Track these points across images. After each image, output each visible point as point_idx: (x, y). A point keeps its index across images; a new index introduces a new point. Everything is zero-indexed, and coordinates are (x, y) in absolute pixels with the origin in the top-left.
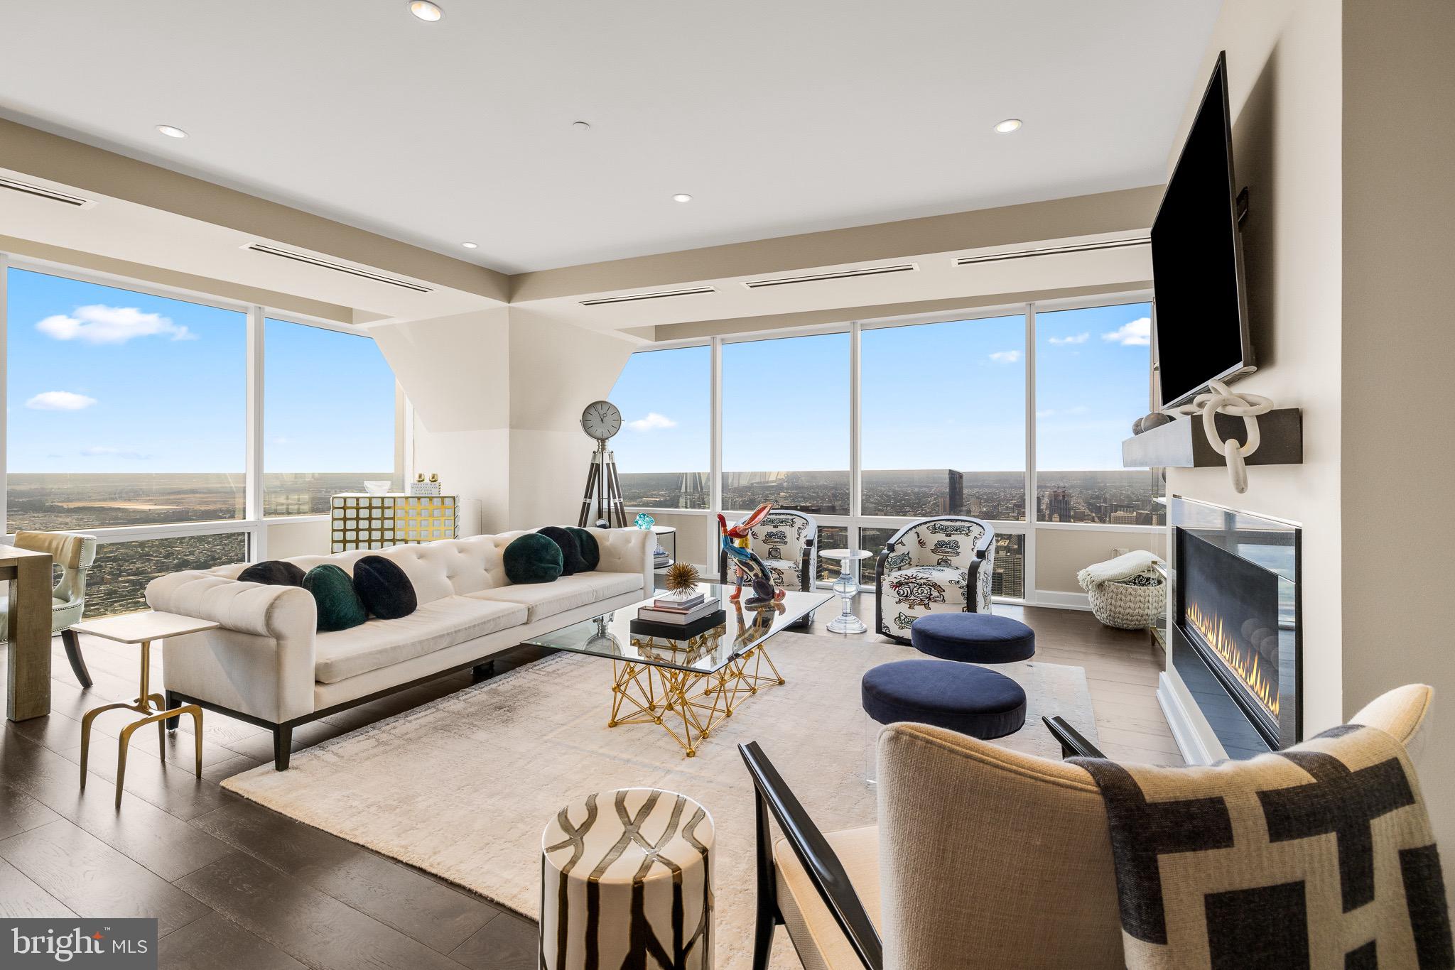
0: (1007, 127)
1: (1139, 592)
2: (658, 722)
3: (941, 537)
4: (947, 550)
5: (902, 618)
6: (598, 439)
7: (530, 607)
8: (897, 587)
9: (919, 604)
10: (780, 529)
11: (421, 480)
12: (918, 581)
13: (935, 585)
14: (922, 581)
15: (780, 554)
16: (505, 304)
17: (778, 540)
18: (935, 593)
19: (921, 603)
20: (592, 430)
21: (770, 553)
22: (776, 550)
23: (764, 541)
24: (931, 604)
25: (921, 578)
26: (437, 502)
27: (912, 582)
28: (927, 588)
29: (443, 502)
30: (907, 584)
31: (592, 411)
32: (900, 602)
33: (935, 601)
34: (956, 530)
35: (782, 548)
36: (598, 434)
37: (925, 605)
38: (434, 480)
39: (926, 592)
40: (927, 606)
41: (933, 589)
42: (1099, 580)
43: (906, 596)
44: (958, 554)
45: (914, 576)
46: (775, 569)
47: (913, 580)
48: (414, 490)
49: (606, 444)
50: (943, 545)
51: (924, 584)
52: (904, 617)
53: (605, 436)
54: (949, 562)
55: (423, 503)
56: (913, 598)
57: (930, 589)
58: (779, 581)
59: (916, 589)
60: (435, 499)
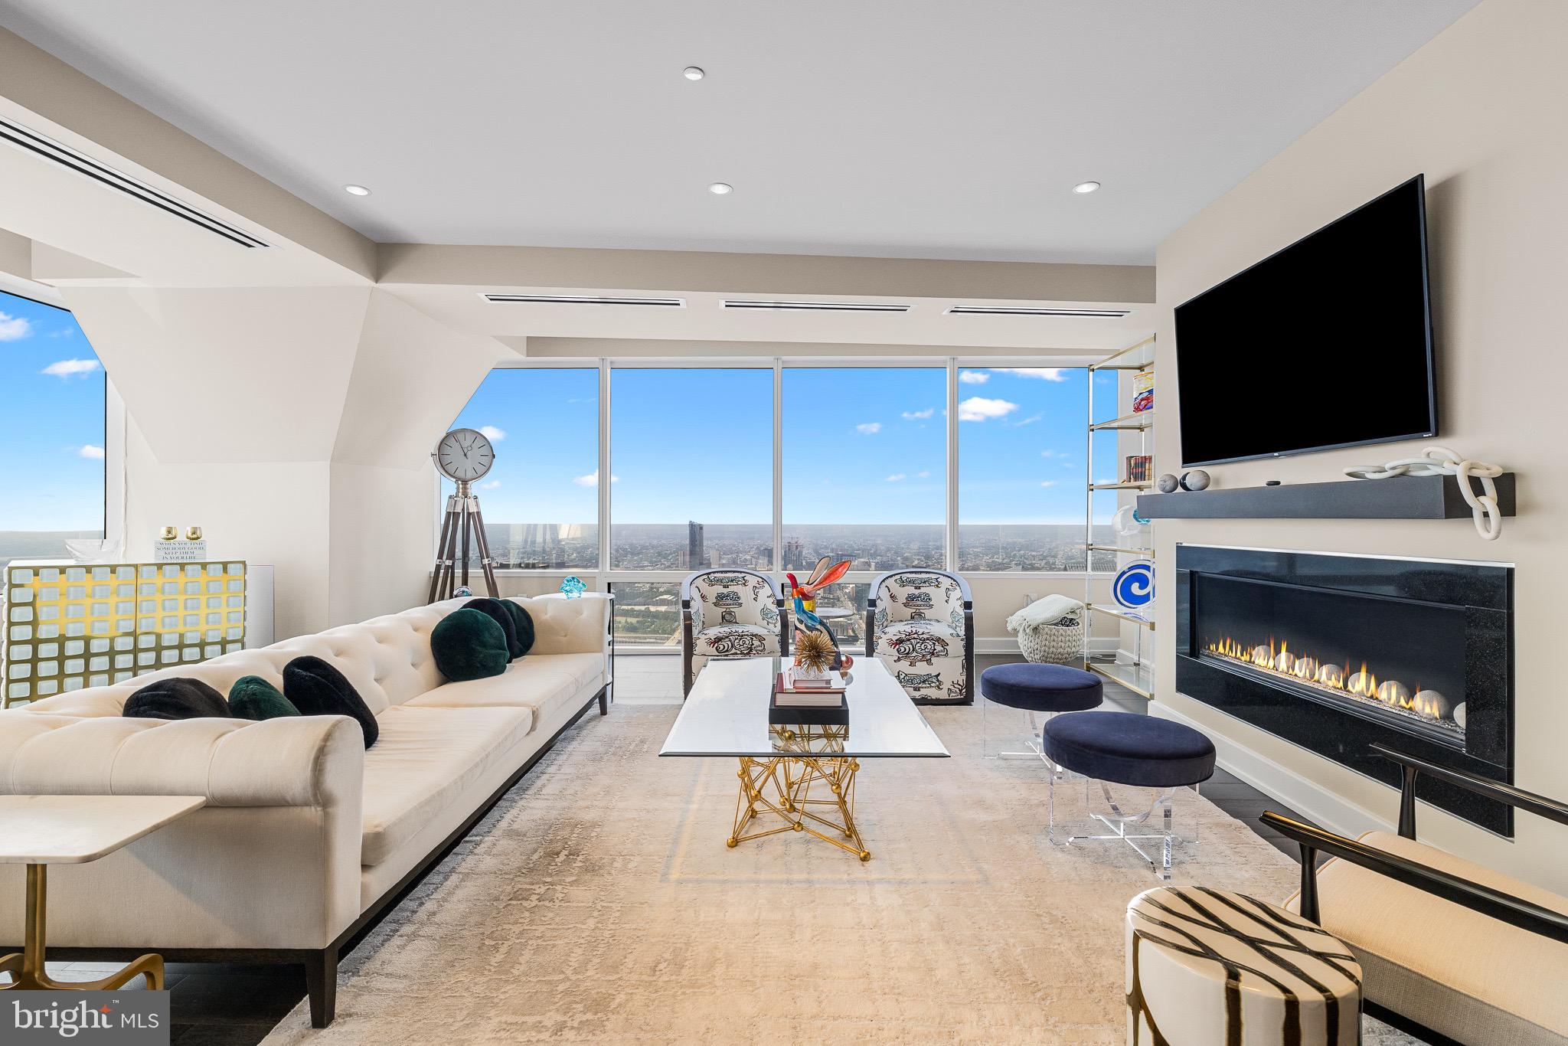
0: (1086, 189)
1: (1069, 632)
2: (800, 828)
3: (911, 590)
4: (919, 603)
5: (902, 677)
6: (458, 479)
7: (535, 709)
8: (896, 644)
9: (921, 661)
10: (731, 589)
11: (170, 537)
12: (921, 636)
13: (939, 640)
14: (925, 636)
15: (735, 618)
16: (367, 282)
17: (731, 602)
18: (939, 648)
19: (923, 658)
20: (451, 468)
21: (723, 617)
22: (730, 613)
23: (716, 604)
24: (934, 660)
25: (923, 634)
26: (215, 571)
27: (914, 638)
28: (931, 643)
29: (225, 570)
30: (909, 640)
31: (452, 441)
32: (899, 659)
33: (938, 656)
34: (925, 582)
35: (736, 610)
36: (460, 474)
37: (927, 660)
38: (195, 537)
39: (929, 647)
40: (929, 662)
41: (937, 643)
42: (1034, 624)
43: (908, 653)
44: (931, 606)
45: (914, 632)
46: (755, 635)
47: (916, 636)
48: (162, 553)
49: (468, 486)
50: (915, 598)
51: (928, 639)
52: (904, 675)
53: (469, 476)
54: (923, 615)
55: (190, 573)
56: (915, 654)
57: (934, 643)
58: (760, 648)
59: (919, 645)
60: (212, 566)
